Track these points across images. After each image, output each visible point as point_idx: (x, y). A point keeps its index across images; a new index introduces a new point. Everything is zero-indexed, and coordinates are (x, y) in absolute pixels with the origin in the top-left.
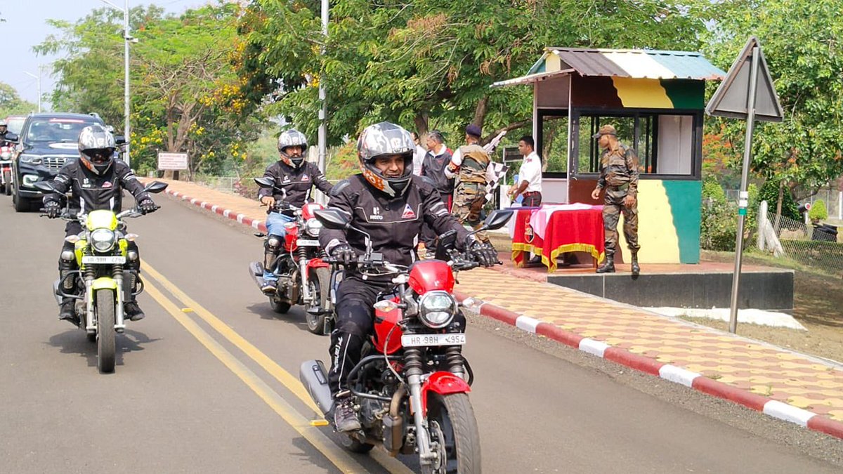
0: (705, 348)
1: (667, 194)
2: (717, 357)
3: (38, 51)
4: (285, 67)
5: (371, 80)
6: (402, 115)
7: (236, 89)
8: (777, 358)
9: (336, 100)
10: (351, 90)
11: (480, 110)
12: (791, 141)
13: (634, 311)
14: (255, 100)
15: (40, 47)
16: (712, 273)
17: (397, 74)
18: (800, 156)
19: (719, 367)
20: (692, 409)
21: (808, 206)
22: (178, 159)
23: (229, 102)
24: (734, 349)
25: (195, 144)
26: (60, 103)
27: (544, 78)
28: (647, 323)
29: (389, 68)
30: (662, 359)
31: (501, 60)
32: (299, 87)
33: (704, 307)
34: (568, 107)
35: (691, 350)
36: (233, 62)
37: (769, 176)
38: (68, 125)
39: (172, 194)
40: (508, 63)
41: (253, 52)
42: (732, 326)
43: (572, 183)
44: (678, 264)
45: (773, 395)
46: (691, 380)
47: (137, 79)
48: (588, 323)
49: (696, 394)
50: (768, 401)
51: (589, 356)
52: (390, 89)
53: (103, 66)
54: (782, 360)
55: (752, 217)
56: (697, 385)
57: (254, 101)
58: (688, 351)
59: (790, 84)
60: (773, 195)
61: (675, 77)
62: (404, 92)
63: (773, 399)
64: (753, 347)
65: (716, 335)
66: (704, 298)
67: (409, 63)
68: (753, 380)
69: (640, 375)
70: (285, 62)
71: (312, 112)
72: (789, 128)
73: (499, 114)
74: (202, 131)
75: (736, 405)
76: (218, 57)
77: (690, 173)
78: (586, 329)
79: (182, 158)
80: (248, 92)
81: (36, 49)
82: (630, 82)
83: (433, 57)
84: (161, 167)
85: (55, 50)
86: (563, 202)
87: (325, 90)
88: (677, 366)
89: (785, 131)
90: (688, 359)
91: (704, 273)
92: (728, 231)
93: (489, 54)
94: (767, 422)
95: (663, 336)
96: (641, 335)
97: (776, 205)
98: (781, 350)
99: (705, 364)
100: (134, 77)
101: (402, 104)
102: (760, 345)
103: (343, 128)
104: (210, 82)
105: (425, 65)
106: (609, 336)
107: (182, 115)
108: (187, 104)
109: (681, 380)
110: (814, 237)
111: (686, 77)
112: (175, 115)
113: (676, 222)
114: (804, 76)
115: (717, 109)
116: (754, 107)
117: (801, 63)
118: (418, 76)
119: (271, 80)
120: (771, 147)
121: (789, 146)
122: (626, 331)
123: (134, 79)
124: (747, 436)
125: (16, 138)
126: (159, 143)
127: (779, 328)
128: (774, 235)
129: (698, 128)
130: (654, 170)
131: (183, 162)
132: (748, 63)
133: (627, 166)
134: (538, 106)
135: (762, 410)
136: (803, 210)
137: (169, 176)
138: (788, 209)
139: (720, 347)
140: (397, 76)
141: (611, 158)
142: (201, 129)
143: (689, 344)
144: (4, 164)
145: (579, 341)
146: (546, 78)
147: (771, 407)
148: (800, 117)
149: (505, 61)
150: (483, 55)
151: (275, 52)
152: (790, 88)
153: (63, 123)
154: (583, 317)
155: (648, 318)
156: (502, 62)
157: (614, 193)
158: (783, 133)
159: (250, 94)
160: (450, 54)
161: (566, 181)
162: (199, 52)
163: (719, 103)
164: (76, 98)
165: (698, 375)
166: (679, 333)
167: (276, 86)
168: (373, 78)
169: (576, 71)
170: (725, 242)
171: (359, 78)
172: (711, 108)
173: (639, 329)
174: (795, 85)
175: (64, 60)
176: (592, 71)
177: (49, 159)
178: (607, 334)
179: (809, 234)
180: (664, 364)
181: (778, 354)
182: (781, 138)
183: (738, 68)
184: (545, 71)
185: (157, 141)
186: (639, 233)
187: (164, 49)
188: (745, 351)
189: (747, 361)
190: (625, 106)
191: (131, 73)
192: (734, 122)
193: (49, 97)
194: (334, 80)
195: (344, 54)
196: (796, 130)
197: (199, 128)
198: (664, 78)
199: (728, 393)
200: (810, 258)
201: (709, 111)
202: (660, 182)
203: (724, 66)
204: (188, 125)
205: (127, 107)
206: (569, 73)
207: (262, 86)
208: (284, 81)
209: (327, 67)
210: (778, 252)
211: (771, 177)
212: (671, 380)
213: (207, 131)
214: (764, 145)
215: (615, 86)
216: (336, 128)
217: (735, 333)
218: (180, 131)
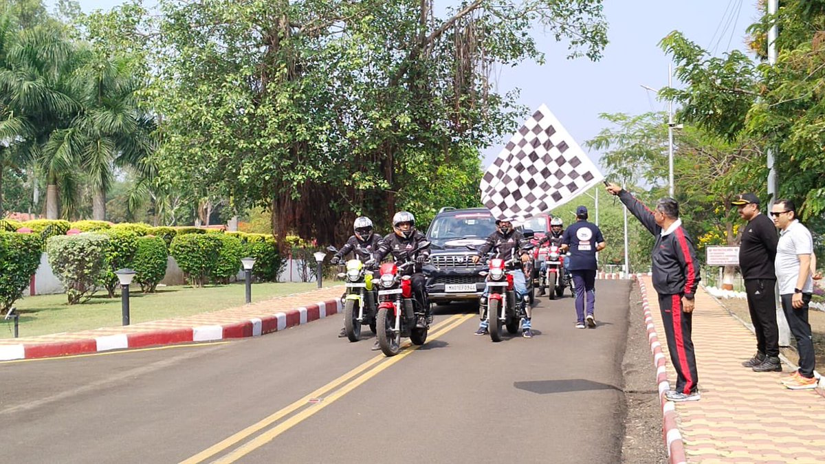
3: (591, 146)
38: (474, 221)
79: (734, 251)
81: (590, 144)
84: (710, 262)
131: (735, 256)
153: (468, 219)
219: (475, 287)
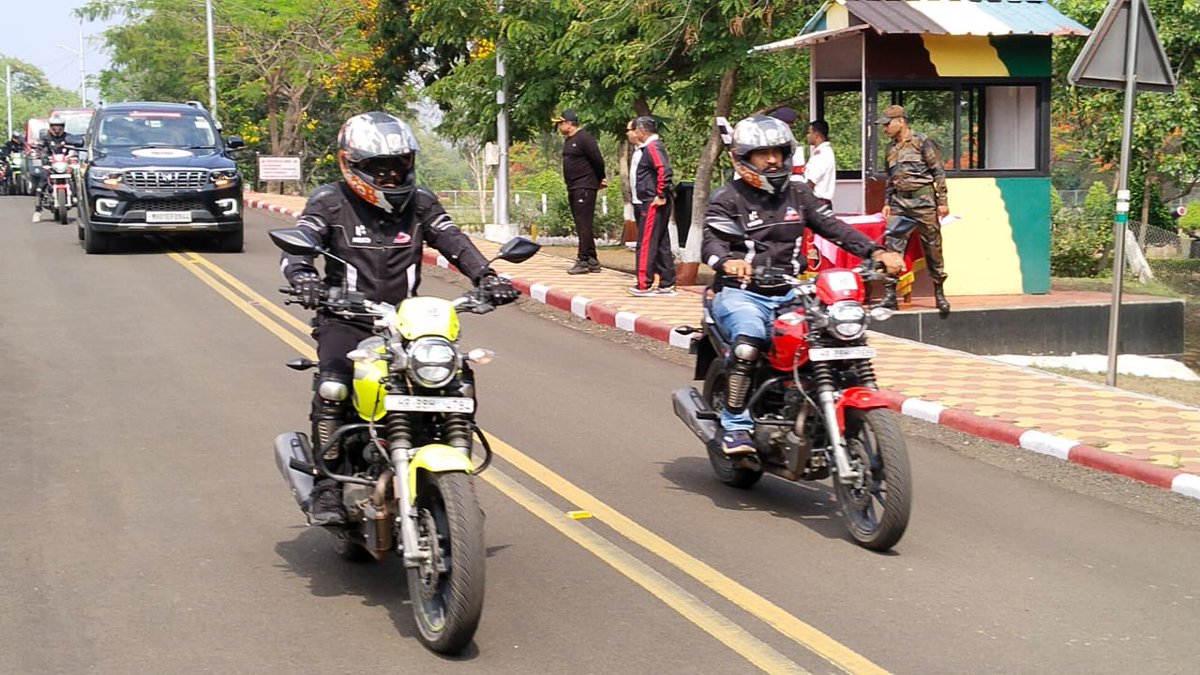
0: (1080, 407)
1: (1003, 197)
2: (1099, 419)
3: (82, 16)
4: (448, 31)
5: (572, 48)
6: (619, 94)
7: (368, 63)
8: (1180, 418)
9: (521, 77)
10: (543, 62)
11: (727, 86)
12: (1176, 118)
13: (971, 361)
14: (395, 79)
15: (85, 10)
16: (1070, 305)
17: (608, 37)
18: (1188, 139)
19: (1103, 431)
20: (1072, 488)
21: (1182, 211)
22: (287, 165)
23: (359, 82)
24: (1119, 408)
25: (305, 143)
26: (112, 89)
27: (826, 38)
28: (991, 376)
29: (597, 29)
30: (1023, 423)
31: (759, 13)
32: (456, 58)
33: (1061, 353)
34: (861, 78)
35: (1060, 410)
36: (362, 26)
37: (1142, 168)
38: (159, 122)
39: (290, 214)
40: (769, 17)
41: (391, 10)
42: (1110, 378)
43: (870, 184)
44: (1019, 295)
45: (1182, 466)
46: (1066, 450)
47: (225, 52)
48: (910, 378)
49: (1075, 468)
50: (1178, 474)
51: (917, 422)
52: (602, 59)
53: (175, 35)
54: (1188, 421)
55: (1107, 228)
56: (1075, 457)
57: (394, 81)
58: (1056, 411)
59: (1172, 38)
60: (1136, 196)
61: (1011, 32)
62: (621, 61)
63: (1184, 472)
64: (1145, 405)
65: (1090, 390)
66: (1060, 342)
67: (628, 21)
68: (1153, 447)
69: (994, 446)
70: (448, 24)
71: (485, 94)
72: (1173, 100)
73: (757, 90)
74: (315, 125)
75: (1133, 481)
76: (337, 19)
77: (1032, 166)
78: (908, 385)
79: (292, 163)
80: (386, 67)
81: (80, 13)
82: (949, 42)
83: (662, 13)
84: (263, 176)
85: (106, 14)
86: (855, 213)
87: (505, 64)
88: (1044, 432)
89: (1167, 105)
90: (1058, 422)
91: (1058, 307)
92: (1073, 250)
93: (741, 6)
94: (1178, 503)
95: (1018, 393)
96: (987, 391)
97: (1140, 210)
98: (1183, 407)
99: (1081, 428)
100: (220, 48)
101: (619, 80)
102: (1153, 401)
103: (532, 117)
104: (327, 55)
105: (651, 24)
106: (944, 394)
107: (290, 102)
108: (295, 87)
109: (1052, 450)
110: (1192, 255)
111: (1027, 32)
112: (279, 103)
113: (1017, 237)
114: (1191, 27)
115: (1086, 76)
116: (1135, 73)
117: (1188, 8)
118: (642, 40)
119: (416, 50)
120: (1147, 128)
121: (1173, 125)
122: (965, 387)
123: (219, 53)
124: (1154, 521)
125: (81, 142)
126: (255, 143)
127: (1166, 379)
128: (1138, 251)
129: (1043, 104)
130: (981, 163)
131: (295, 170)
132: (1125, 11)
133: (927, 163)
134: (817, 78)
135: (1170, 487)
136: (1176, 216)
137: (274, 190)
138: (1158, 215)
139: (1099, 405)
140: (608, 40)
141: (901, 153)
142: (315, 122)
143: (1055, 402)
144: (58, 179)
145: (902, 402)
146: (830, 39)
147: (1183, 483)
148: (1187, 85)
149: (765, 15)
150: (733, 7)
151: (435, 10)
152: (1172, 44)
153: (150, 118)
154: (902, 370)
155: (992, 369)
156: (761, 16)
157: (906, 201)
158: (1165, 107)
159: (388, 70)
160: (685, 8)
161: (860, 183)
162: (311, 11)
163: (1087, 67)
164: (133, 81)
165: (1075, 443)
166: (1039, 389)
167: (424, 58)
168: (574, 43)
169: (871, 27)
170: (1070, 265)
171: (554, 44)
172: (1076, 75)
173: (982, 384)
174: (1178, 40)
175: (121, 28)
176: (893, 27)
177: (133, 175)
178: (940, 391)
179: (1184, 251)
180: (1025, 430)
181: (1181, 413)
182: (1162, 115)
183: (1112, 18)
184: (825, 29)
185: (253, 140)
186: (944, 254)
187: (260, 10)
188: (1135, 410)
189: (1139, 423)
190: (941, 75)
191: (216, 44)
192: (1093, 93)
193: (95, 81)
194: (518, 47)
195: (531, 11)
196: (1182, 103)
197: (310, 121)
198: (995, 33)
199: (1121, 466)
200: (1190, 284)
201: (1073, 79)
202: (992, 181)
203: (1078, 15)
204: (298, 115)
205: (213, 92)
206: (862, 30)
207: (405, 59)
208: (435, 52)
209: (509, 30)
210: (1145, 275)
211: (1144, 170)
212: (1038, 451)
213: (321, 125)
214: (1138, 125)
215: (926, 46)
216: (522, 117)
217: (1115, 385)
218: (287, 125)
219: (190, 216)
